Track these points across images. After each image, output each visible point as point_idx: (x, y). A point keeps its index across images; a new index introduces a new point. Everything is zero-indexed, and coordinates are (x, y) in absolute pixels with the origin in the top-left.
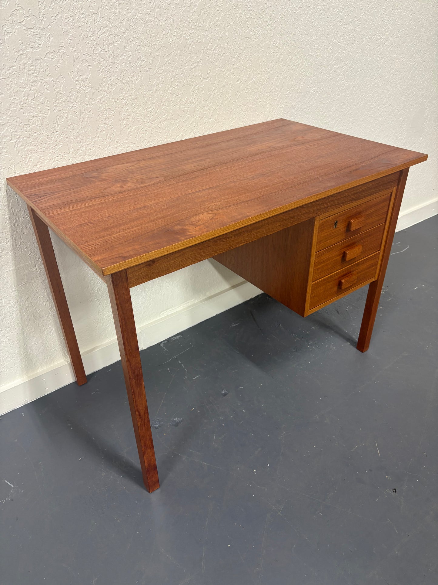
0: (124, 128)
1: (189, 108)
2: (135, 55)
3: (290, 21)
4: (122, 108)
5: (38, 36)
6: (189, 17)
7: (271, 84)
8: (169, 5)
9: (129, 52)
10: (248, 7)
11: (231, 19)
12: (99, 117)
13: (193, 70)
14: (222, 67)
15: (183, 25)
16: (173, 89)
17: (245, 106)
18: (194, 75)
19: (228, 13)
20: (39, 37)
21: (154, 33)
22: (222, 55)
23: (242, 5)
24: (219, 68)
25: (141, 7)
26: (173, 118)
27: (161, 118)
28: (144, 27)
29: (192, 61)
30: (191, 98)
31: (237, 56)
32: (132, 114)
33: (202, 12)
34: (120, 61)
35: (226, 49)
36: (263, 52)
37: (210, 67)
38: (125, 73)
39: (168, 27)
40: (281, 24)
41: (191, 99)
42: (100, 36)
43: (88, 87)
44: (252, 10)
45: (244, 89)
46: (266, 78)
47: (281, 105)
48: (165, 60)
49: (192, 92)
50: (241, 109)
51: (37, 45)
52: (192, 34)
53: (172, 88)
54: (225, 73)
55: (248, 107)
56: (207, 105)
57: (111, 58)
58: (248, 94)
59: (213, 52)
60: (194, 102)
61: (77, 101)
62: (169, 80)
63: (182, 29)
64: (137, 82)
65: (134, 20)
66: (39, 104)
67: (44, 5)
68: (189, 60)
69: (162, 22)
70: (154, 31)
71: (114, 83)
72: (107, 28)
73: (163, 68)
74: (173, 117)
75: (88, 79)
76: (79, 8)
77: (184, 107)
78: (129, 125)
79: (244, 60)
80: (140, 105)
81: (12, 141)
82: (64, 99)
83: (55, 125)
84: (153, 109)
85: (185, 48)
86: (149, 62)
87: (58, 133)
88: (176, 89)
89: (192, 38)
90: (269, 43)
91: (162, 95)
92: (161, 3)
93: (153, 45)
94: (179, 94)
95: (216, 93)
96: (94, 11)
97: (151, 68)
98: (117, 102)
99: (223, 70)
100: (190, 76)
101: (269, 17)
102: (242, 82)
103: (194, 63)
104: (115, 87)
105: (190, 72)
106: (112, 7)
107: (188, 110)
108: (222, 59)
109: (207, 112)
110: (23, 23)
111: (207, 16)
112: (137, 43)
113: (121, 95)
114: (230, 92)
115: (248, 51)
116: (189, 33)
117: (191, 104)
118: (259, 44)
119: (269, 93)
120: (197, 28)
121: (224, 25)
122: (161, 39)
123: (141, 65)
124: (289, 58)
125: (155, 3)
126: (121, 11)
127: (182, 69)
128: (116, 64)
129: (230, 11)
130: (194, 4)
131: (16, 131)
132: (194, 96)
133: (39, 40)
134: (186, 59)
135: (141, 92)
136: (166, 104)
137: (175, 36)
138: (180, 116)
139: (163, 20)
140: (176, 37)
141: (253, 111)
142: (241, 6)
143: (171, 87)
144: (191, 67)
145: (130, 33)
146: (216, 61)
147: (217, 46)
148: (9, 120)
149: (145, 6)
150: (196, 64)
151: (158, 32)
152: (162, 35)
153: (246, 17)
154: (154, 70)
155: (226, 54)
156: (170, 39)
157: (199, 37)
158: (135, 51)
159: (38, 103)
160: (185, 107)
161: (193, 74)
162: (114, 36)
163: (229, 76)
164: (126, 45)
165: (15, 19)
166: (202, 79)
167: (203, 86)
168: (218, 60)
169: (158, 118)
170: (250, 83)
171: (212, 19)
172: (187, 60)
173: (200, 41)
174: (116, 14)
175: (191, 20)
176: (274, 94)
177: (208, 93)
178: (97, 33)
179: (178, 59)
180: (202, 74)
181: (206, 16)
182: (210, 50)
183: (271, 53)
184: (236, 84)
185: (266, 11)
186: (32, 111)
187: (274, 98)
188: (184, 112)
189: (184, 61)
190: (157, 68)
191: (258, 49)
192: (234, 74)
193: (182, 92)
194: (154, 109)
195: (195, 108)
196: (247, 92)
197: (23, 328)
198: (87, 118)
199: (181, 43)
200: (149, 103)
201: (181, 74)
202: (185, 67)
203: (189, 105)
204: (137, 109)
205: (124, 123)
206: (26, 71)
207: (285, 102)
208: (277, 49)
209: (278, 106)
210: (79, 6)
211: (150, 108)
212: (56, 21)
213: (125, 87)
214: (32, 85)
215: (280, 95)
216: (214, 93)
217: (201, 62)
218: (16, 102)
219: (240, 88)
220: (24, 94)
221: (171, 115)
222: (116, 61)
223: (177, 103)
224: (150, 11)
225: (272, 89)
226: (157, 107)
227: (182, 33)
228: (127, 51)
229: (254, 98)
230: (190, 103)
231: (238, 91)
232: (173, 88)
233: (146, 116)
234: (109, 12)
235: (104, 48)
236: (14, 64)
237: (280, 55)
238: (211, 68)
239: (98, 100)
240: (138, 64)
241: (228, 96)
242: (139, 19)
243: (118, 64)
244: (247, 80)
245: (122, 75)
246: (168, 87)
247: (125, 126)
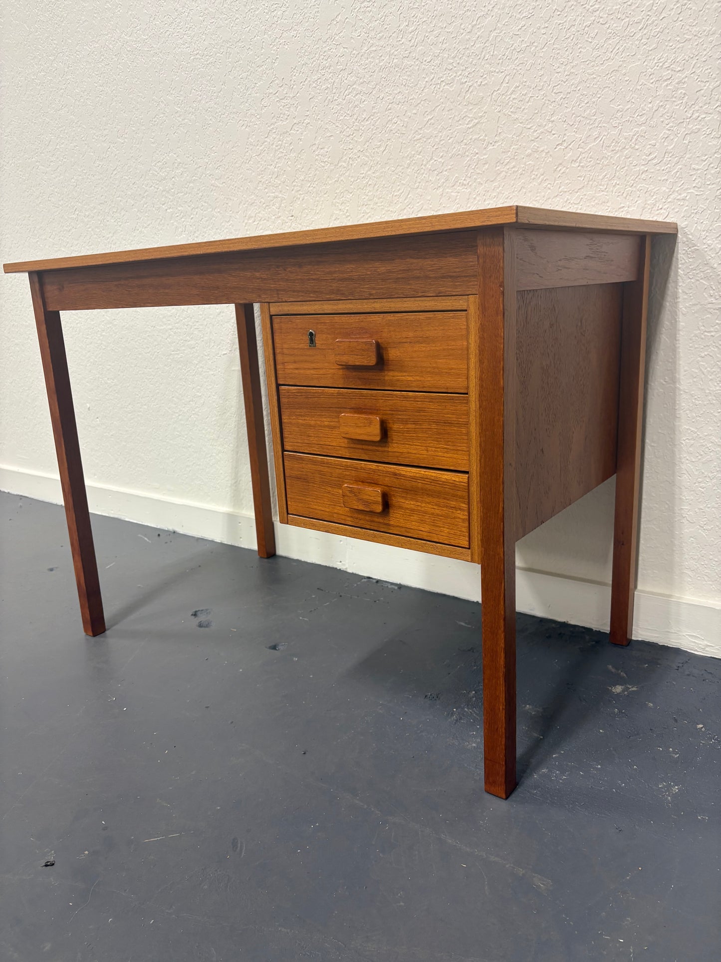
0: (361, 218)
1: (459, 194)
2: (384, 117)
3: (708, 9)
4: (363, 189)
5: (287, 106)
6: (468, 48)
7: (650, 146)
8: (437, 37)
9: (377, 113)
10: (590, 4)
11: (551, 34)
12: (334, 201)
13: (471, 130)
14: (527, 120)
15: (458, 61)
16: (435, 163)
17: (577, 192)
18: (471, 139)
19: (543, 26)
20: (288, 108)
21: (412, 83)
22: (527, 100)
23: (576, 6)
24: (521, 123)
25: (398, 50)
26: (431, 208)
27: (412, 208)
28: (400, 76)
29: (469, 117)
30: (463, 177)
31: (562, 98)
32: (374, 198)
33: (492, 35)
34: (365, 127)
35: (537, 88)
36: (627, 82)
37: (503, 122)
38: (371, 143)
39: (433, 70)
40: (681, 19)
41: (464, 179)
42: (346, 98)
43: (327, 163)
44: (600, 9)
45: (575, 159)
46: (634, 135)
47: (680, 194)
48: (425, 120)
49: (466, 168)
50: (566, 199)
51: (286, 117)
52: (473, 74)
53: (433, 161)
54: (533, 130)
55: (585, 195)
56: (493, 190)
57: (355, 124)
58: (585, 169)
59: (510, 98)
60: (468, 184)
61: (315, 180)
62: (429, 149)
63: (456, 69)
64: (384, 153)
65: (387, 69)
66: (280, 184)
67: (296, 71)
68: (464, 115)
69: (425, 65)
70: (412, 80)
71: (356, 157)
72: (354, 86)
73: (422, 132)
74: (431, 206)
75: (327, 154)
76: (328, 67)
77: (450, 191)
78: (369, 214)
79: (578, 103)
80: (385, 186)
81: (255, 223)
82: (302, 177)
83: (291, 208)
84: (403, 192)
85: (458, 98)
86: (402, 125)
87: (293, 217)
88: (440, 162)
89: (472, 81)
90: (646, 63)
91: (418, 172)
92: (425, 38)
93: (410, 100)
94: (443, 169)
95: (512, 168)
96: (341, 67)
97: (405, 132)
98: (357, 181)
99: (529, 126)
100: (464, 141)
101: (644, 12)
102: (570, 146)
103: (472, 120)
104: (357, 162)
105: (464, 134)
106: (362, 57)
107: (457, 196)
108: (527, 107)
109: (492, 202)
110: (277, 94)
111: (501, 39)
112: (388, 99)
113: (362, 172)
114: (543, 165)
115: (588, 85)
116: (467, 74)
117: (463, 187)
118: (616, 69)
119: (643, 167)
120: (481, 63)
121: (534, 48)
122: (422, 89)
123: (392, 130)
124: (705, 88)
125: (417, 40)
126: (372, 60)
127: (451, 131)
128: (360, 131)
129: (548, 21)
130: (478, 27)
131: (259, 212)
132: (469, 174)
133: (288, 111)
134: (459, 115)
135: (388, 168)
136: (422, 185)
137: (443, 81)
138: (443, 205)
139: (427, 61)
140: (445, 82)
141: (597, 204)
142: (573, 7)
143: (432, 159)
144: (468, 126)
145: (381, 88)
146: (516, 112)
147: (518, 85)
148: (255, 200)
149: (403, 47)
150: (477, 121)
151: (419, 80)
152: (424, 83)
153: (584, 25)
154: (409, 135)
155: (537, 97)
156: (435, 87)
157: (485, 76)
158: (386, 111)
159: (279, 182)
160: (452, 192)
161: (470, 137)
162: (362, 94)
163: (540, 137)
164: (375, 105)
165: (271, 91)
166: (485, 144)
167: (487, 156)
168: (519, 109)
169: (409, 206)
170: (590, 148)
171: (511, 43)
172: (460, 117)
173: (486, 82)
174: (366, 66)
175: (473, 51)
176: (658, 168)
177: (496, 168)
178: (342, 94)
179: (445, 116)
180: (486, 136)
181: (499, 40)
182: (503, 94)
183: (652, 81)
184: (555, 150)
185: (635, 4)
186: (274, 191)
187: (659, 178)
188: (450, 200)
189: (456, 118)
190: (413, 132)
191: (613, 79)
192: (553, 132)
193: (450, 167)
194: (403, 194)
195: (470, 194)
196: (581, 165)
197: (237, 446)
198: (323, 201)
199: (453, 90)
200: (398, 184)
201: (449, 139)
202: (457, 128)
203: (459, 188)
204: (380, 191)
205: (362, 211)
206: (274, 146)
207: (694, 185)
208: (669, 71)
209: (672, 197)
210: (327, 65)
211: (399, 190)
212: (304, 87)
213: (368, 161)
214: (277, 162)
215: (677, 172)
216: (508, 169)
217: (486, 117)
218: (263, 180)
219: (565, 158)
220: (270, 172)
221: (428, 203)
222: (361, 128)
223: (439, 185)
224: (409, 51)
225: (652, 156)
226: (409, 189)
227: (455, 74)
228: (375, 112)
229: (601, 177)
230: (461, 184)
231: (561, 164)
232: (435, 161)
233: (392, 203)
234: (359, 64)
235: (348, 113)
236: (266, 139)
237: (678, 83)
238: (504, 124)
239: (336, 179)
240: (388, 129)
241: (536, 173)
242: (394, 67)
243: (362, 132)
244: (583, 142)
245: (366, 146)
246: (427, 159)
247: (363, 214)
